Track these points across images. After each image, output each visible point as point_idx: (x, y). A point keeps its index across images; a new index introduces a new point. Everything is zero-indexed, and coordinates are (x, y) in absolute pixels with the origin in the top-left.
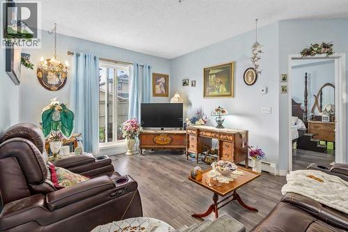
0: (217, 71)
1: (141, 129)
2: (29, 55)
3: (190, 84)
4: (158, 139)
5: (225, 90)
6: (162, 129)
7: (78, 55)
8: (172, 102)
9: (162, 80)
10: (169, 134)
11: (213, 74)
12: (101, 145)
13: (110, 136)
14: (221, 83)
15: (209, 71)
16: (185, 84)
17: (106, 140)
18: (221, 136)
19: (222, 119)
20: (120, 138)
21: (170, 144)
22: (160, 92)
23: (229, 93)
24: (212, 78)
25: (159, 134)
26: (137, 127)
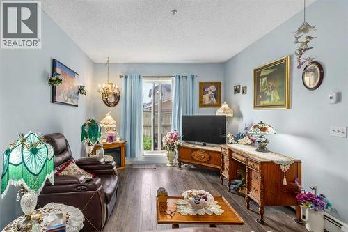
0: (268, 72)
1: (180, 142)
2: (84, 87)
3: (241, 91)
4: (196, 154)
5: (278, 98)
6: (204, 144)
7: (126, 77)
8: (217, 114)
9: (213, 88)
10: (207, 151)
11: (264, 77)
12: (146, 153)
13: (156, 145)
14: (273, 88)
15: (260, 73)
16: (236, 91)
17: (152, 149)
18: (249, 163)
19: (264, 139)
20: (163, 149)
21: (208, 162)
22: (209, 102)
23: (283, 103)
24: (263, 82)
25: (196, 150)
26: (176, 139)
